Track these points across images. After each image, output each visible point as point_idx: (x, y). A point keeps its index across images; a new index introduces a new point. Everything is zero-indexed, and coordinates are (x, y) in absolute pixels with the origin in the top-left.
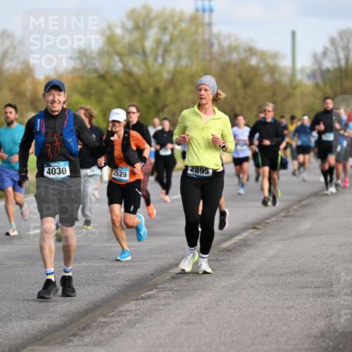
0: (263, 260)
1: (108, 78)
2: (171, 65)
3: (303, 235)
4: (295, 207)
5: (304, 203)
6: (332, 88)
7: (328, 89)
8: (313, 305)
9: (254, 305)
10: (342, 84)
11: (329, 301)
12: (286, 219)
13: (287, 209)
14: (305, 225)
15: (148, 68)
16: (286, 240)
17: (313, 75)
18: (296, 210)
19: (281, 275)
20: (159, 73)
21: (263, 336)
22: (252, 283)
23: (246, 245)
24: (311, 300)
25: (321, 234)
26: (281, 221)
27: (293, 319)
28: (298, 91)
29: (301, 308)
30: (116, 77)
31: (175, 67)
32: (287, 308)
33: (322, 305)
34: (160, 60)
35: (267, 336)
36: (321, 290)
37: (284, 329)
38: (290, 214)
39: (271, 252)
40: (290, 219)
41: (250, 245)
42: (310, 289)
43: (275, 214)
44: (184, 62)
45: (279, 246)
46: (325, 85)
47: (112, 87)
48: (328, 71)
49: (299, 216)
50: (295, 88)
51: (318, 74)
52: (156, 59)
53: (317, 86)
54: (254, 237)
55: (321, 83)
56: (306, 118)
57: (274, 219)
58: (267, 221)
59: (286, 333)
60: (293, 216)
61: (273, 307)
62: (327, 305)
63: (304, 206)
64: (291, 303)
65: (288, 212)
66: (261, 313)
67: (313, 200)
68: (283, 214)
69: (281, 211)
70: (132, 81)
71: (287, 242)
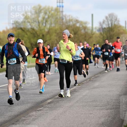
0: (81, 96)
1: (26, 31)
2: (48, 26)
3: (96, 88)
4: (93, 77)
5: (96, 76)
6: (106, 34)
7: (105, 35)
8: (99, 113)
9: (78, 113)
10: (110, 33)
11: (105, 111)
12: (89, 82)
13: (90, 78)
14: (97, 84)
15: (40, 27)
16: (90, 89)
17: (99, 30)
18: (93, 79)
19: (88, 102)
20: (44, 29)
21: (81, 124)
22: (77, 105)
23: (75, 91)
24: (99, 111)
25: (102, 87)
26: (88, 83)
27: (92, 118)
28: (94, 36)
29: (95, 114)
30: (28, 31)
31: (50, 27)
32: (90, 114)
33: (103, 113)
34: (44, 24)
35: (83, 124)
36: (102, 107)
37: (89, 121)
38: (91, 80)
39: (84, 94)
40: (91, 82)
41: (77, 91)
42: (98, 107)
43: (86, 80)
44: (53, 25)
45: (87, 91)
46: (104, 33)
47: (27, 34)
48: (105, 28)
49: (95, 81)
50: (93, 34)
51: (101, 30)
52: (43, 24)
53: (101, 34)
54: (78, 89)
55: (102, 33)
56: (98, 45)
57: (85, 82)
58: (83, 83)
59: (89, 123)
60: (92, 81)
61: (85, 114)
62: (104, 113)
63: (96, 77)
64: (92, 112)
65: (90, 79)
66: (80, 116)
67: (99, 75)
68: (88, 80)
69: (88, 79)
70: (34, 32)
71: (90, 90)
